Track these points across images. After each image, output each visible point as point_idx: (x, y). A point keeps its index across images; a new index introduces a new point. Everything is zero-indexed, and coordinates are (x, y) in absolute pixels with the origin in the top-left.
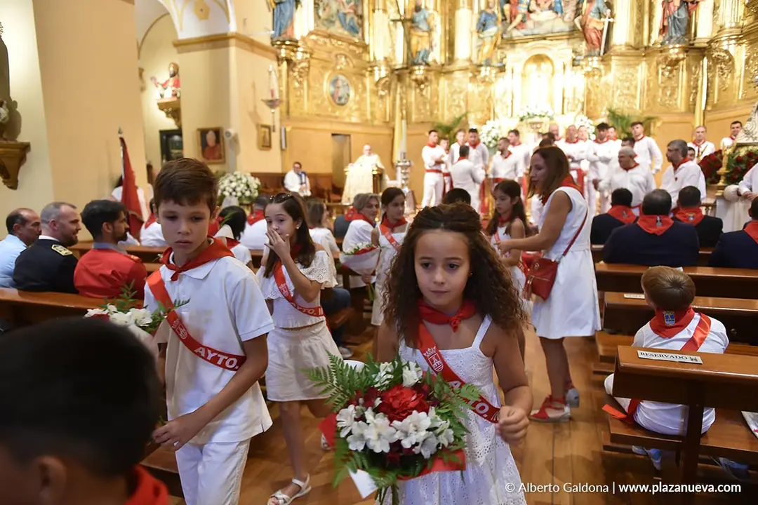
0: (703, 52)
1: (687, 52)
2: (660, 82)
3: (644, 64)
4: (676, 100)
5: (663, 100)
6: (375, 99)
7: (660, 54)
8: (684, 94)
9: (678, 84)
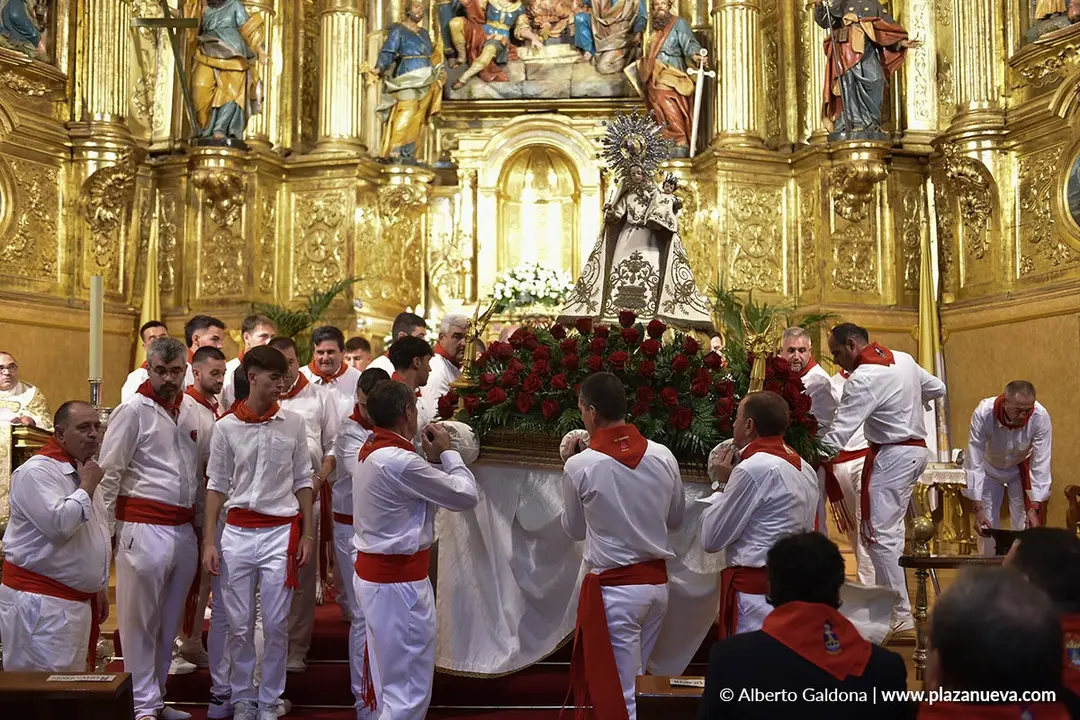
0: (923, 165)
1: (888, 161)
2: (833, 231)
3: (792, 183)
4: (873, 274)
5: (845, 273)
7: (828, 163)
8: (889, 262)
9: (875, 237)
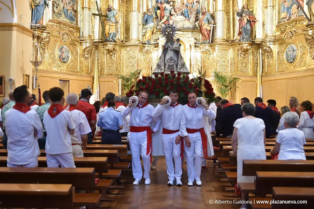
0: (259, 46)
1: (252, 45)
2: (239, 60)
3: (231, 49)
4: (248, 69)
5: (242, 69)
6: (82, 59)
7: (239, 46)
8: (251, 66)
9: (248, 61)
